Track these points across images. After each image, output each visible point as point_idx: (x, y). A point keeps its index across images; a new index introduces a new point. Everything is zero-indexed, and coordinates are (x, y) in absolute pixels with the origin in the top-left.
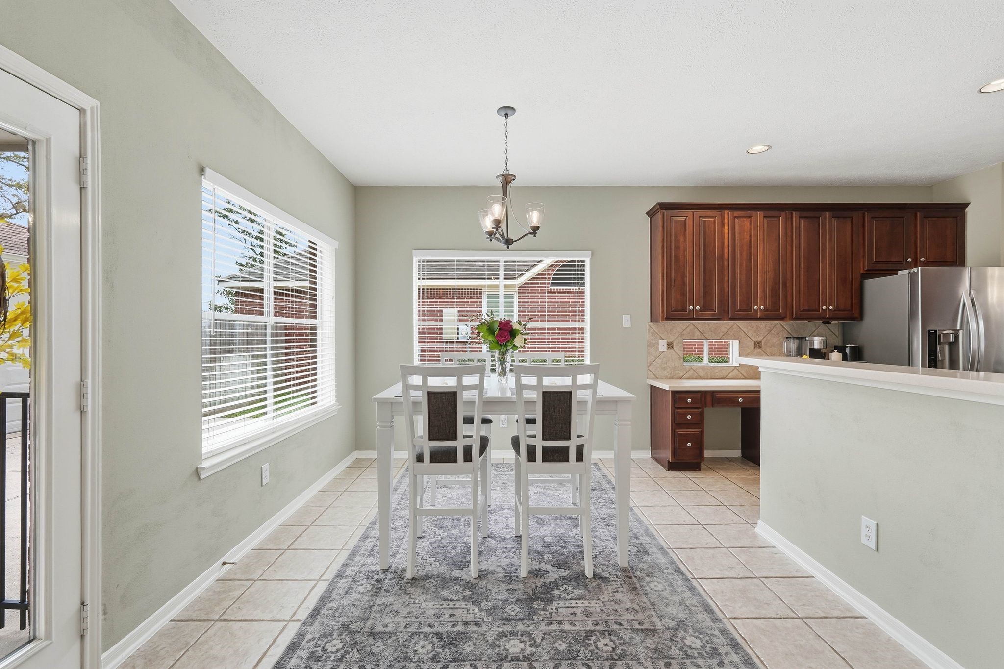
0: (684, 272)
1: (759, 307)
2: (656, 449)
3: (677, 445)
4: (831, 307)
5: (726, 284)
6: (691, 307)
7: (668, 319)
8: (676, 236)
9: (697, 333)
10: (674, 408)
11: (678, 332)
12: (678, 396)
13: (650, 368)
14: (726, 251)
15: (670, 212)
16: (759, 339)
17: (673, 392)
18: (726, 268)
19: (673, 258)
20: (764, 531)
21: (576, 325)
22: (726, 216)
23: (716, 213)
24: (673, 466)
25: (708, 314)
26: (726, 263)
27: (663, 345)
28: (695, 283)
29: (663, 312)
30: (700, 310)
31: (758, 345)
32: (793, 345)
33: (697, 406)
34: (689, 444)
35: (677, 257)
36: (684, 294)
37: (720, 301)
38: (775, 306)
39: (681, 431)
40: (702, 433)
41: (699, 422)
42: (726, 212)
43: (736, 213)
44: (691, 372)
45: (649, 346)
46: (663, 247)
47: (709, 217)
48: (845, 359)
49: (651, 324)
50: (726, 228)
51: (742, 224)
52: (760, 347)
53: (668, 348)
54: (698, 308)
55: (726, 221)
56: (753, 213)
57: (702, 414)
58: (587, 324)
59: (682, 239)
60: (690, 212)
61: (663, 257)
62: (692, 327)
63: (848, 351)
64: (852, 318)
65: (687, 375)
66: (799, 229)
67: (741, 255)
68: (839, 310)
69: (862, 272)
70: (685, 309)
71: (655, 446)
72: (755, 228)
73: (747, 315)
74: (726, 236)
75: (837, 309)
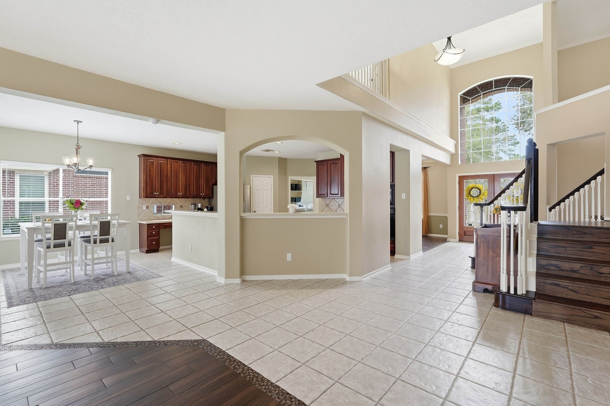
0: (153, 180)
1: (180, 194)
2: (141, 248)
3: (149, 243)
4: (203, 194)
5: (169, 185)
6: (155, 193)
7: (146, 197)
8: (149, 167)
9: (159, 203)
10: (148, 230)
11: (151, 202)
12: (150, 226)
13: (139, 216)
14: (169, 173)
15: (147, 157)
16: (182, 205)
17: (148, 224)
18: (169, 179)
19: (148, 175)
20: (173, 259)
21: (104, 199)
22: (169, 161)
23: (165, 160)
24: (148, 252)
25: (162, 196)
26: (169, 178)
27: (144, 207)
28: (157, 185)
29: (144, 195)
30: (159, 194)
31: (181, 207)
32: (193, 206)
33: (157, 229)
34: (154, 243)
35: (150, 175)
36: (152, 188)
37: (166, 191)
38: (186, 194)
39: (151, 238)
40: (159, 238)
41: (158, 234)
42: (169, 160)
43: (172, 161)
44: (156, 217)
45: (138, 208)
46: (144, 171)
47: (162, 161)
48: (208, 210)
49: (139, 199)
50: (169, 165)
51: (174, 164)
52: (182, 207)
53: (147, 208)
54: (158, 193)
55: (169, 163)
56: (179, 161)
57: (159, 231)
58: (109, 199)
59: (152, 168)
60: (155, 158)
61: (144, 174)
62: (156, 200)
63: (209, 208)
64: (211, 198)
65: (155, 219)
66: (193, 168)
67: (174, 176)
68: (206, 195)
69: (213, 183)
70: (153, 194)
71: (141, 247)
72: (179, 166)
73: (176, 196)
74: (169, 168)
75: (205, 195)
